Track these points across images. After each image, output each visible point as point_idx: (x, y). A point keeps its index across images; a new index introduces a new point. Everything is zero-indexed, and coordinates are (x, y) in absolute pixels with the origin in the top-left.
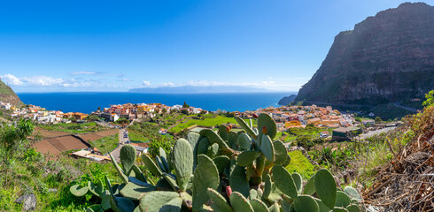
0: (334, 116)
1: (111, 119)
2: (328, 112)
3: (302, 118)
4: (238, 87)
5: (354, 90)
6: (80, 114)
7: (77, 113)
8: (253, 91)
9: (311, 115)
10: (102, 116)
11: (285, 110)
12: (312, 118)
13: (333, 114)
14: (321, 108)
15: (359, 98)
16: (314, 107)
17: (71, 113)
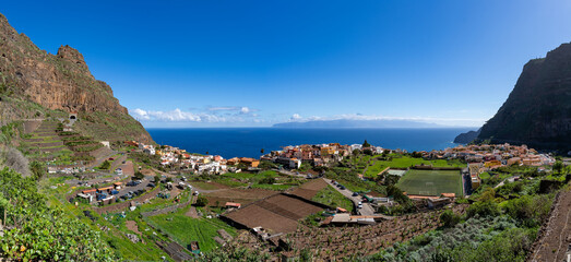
0: (532, 155)
1: (292, 164)
2: (525, 152)
3: (499, 157)
4: (404, 122)
5: (548, 126)
6: (250, 160)
7: (245, 159)
8: (425, 127)
9: (508, 154)
10: (277, 162)
11: (477, 150)
12: (510, 157)
13: (531, 154)
14: (516, 147)
15: (554, 135)
16: (507, 145)
17: (236, 159)
